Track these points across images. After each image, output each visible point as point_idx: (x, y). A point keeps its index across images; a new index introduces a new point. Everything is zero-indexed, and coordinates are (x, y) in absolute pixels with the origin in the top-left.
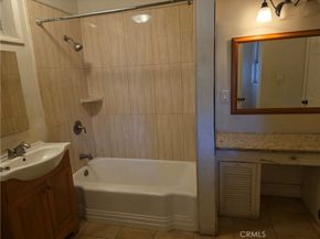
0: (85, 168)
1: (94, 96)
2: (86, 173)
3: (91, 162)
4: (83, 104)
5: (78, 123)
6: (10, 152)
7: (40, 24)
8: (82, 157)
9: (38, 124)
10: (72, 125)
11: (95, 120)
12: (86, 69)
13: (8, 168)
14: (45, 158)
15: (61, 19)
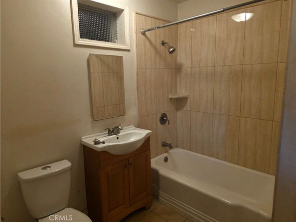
0: (165, 155)
1: (182, 93)
2: (166, 160)
3: (172, 151)
4: (171, 99)
5: (164, 115)
6: (109, 130)
7: (144, 34)
8: (164, 145)
9: (132, 112)
10: (159, 116)
11: (179, 114)
12: (178, 69)
13: (103, 143)
14: (132, 139)
15: (158, 27)
